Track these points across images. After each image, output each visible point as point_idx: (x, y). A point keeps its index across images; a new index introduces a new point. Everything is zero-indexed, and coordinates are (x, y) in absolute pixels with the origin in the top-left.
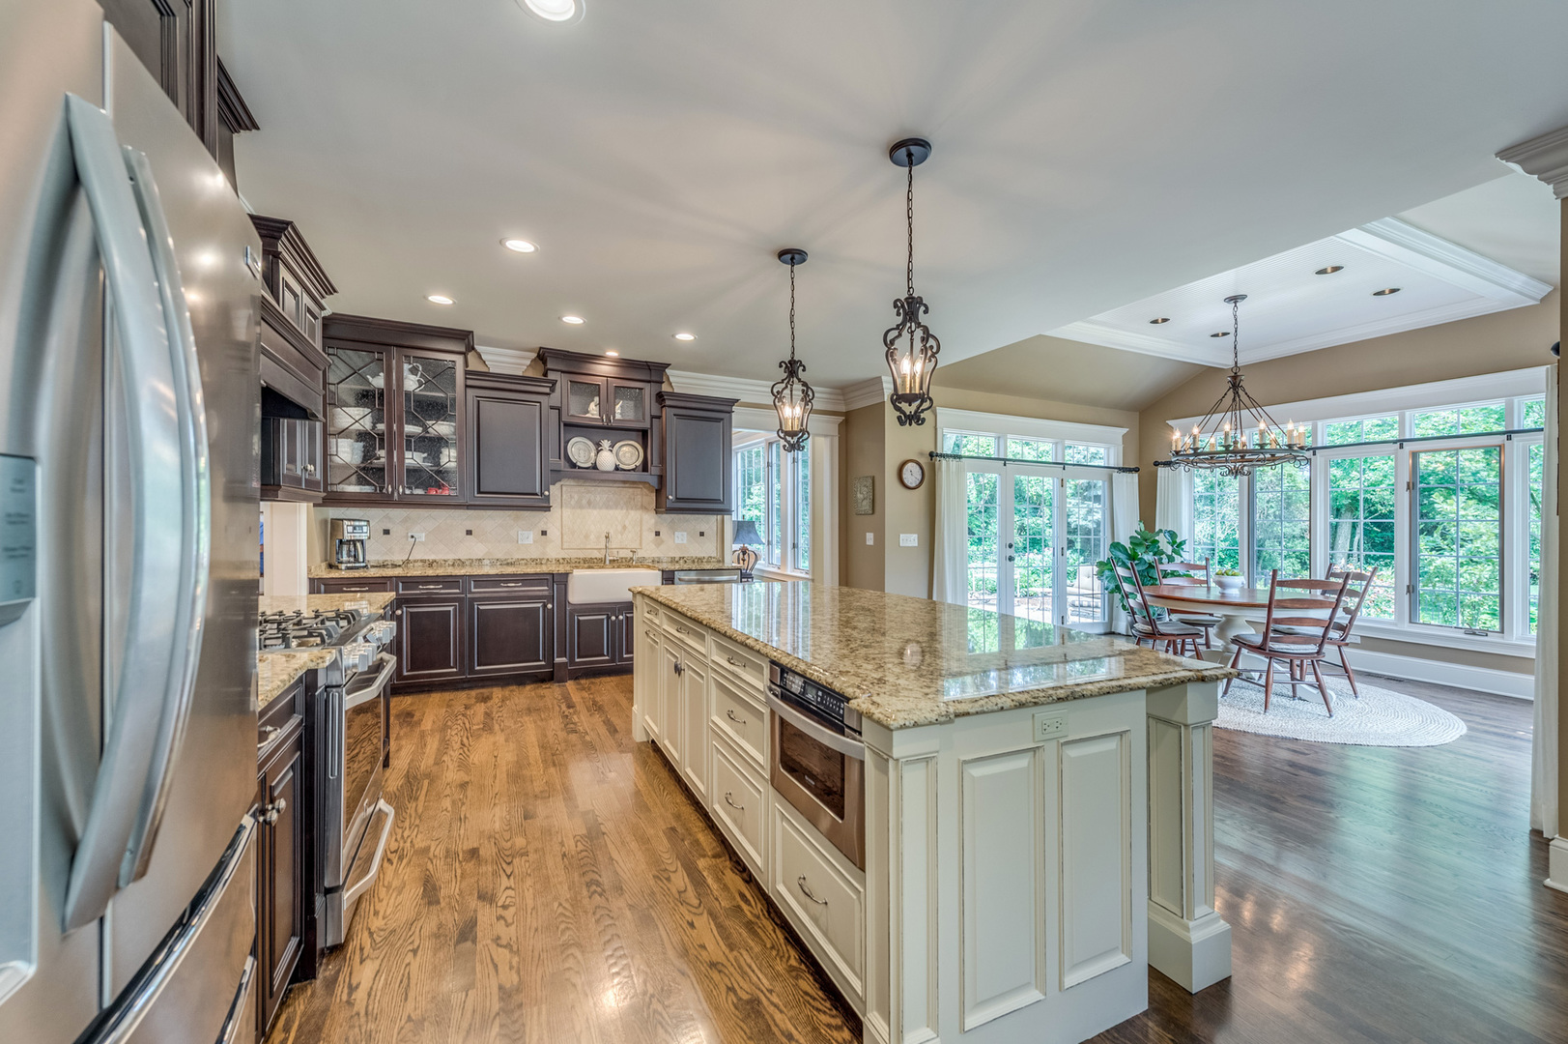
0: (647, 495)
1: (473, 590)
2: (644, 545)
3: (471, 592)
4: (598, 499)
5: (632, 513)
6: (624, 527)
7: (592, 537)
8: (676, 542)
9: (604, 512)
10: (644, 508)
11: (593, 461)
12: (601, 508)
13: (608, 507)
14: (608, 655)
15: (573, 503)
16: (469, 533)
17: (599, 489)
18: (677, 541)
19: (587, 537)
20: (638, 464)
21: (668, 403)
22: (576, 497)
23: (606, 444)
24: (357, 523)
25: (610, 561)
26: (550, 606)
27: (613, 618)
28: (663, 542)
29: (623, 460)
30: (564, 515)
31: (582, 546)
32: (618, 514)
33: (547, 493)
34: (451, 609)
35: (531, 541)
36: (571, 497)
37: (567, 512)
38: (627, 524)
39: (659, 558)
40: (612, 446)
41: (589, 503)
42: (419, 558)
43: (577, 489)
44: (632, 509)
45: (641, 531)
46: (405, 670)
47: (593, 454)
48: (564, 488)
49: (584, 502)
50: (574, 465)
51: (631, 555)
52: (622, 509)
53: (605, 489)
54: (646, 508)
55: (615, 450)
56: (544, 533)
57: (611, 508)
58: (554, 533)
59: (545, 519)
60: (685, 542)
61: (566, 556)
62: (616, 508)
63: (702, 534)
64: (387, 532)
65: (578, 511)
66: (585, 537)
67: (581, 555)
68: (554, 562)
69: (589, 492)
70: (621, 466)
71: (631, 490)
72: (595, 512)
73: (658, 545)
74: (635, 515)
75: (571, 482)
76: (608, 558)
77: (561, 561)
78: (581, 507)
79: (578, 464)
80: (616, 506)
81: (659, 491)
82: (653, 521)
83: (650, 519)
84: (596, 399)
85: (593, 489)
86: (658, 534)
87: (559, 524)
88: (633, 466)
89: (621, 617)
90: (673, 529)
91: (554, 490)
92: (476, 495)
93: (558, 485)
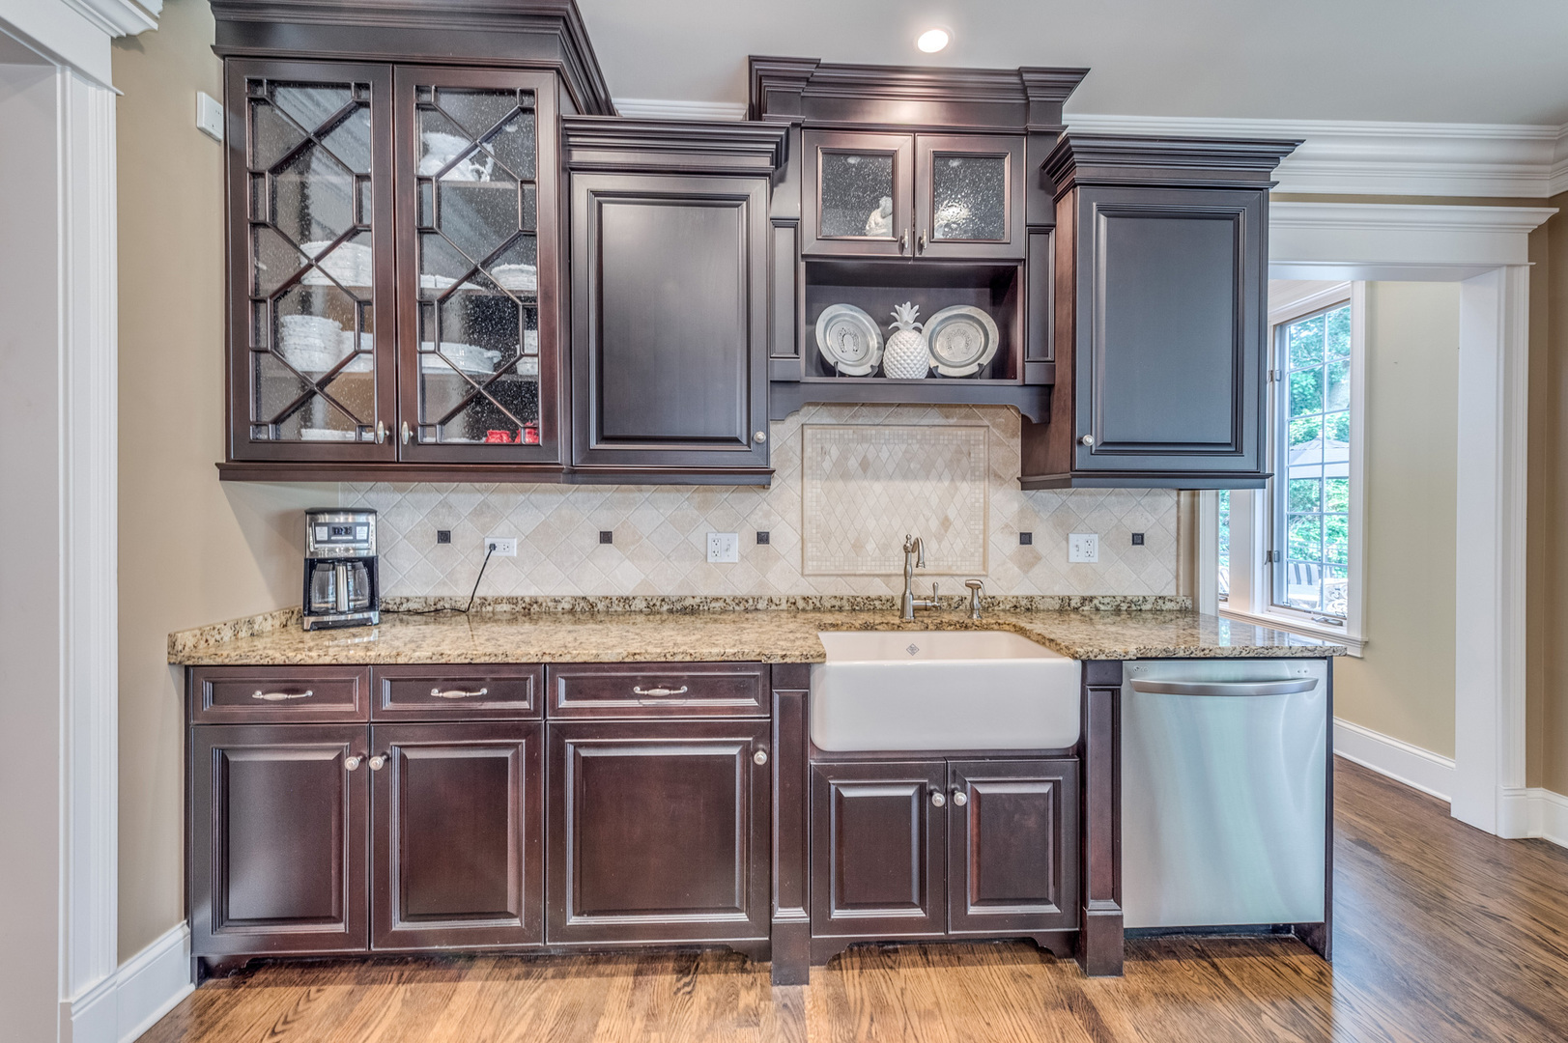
0: (1000, 444)
1: (563, 704)
2: (991, 569)
3: (556, 711)
4: (884, 455)
5: (965, 487)
6: (946, 523)
7: (870, 546)
8: (1073, 558)
9: (899, 485)
10: (993, 475)
11: (874, 362)
12: (891, 477)
13: (907, 475)
14: (922, 904)
15: (827, 465)
16: (606, 537)
17: (887, 431)
18: (1075, 557)
19: (858, 546)
20: (986, 360)
21: (1081, 173)
22: (834, 452)
23: (907, 312)
24: (340, 519)
25: (916, 609)
26: (761, 758)
27: (939, 799)
28: (1038, 558)
29: (944, 353)
30: (808, 495)
31: (847, 569)
32: (929, 491)
33: (761, 436)
34: (508, 754)
35: (734, 556)
36: (824, 452)
37: (814, 489)
38: (952, 514)
39: (1031, 599)
40: (922, 319)
41: (865, 465)
42: (506, 592)
43: (835, 433)
44: (964, 478)
45: (985, 531)
46: (396, 915)
47: (874, 341)
48: (808, 432)
49: (853, 463)
50: (828, 369)
51: (967, 592)
52: (940, 478)
53: (901, 430)
54: (998, 476)
55: (927, 329)
56: (763, 538)
57: (915, 478)
58: (785, 537)
59: (765, 506)
60: (1095, 559)
61: (811, 592)
62: (927, 477)
63: (1138, 539)
64: (444, 537)
65: (840, 484)
66: (854, 546)
67: (845, 589)
68: (784, 606)
69: (864, 439)
70: (942, 370)
71: (962, 432)
72: (878, 487)
73: (1027, 566)
74: (971, 492)
75: (823, 416)
76: (912, 603)
77: (801, 604)
78: (846, 476)
79: (841, 368)
80: (927, 471)
81: (1033, 432)
82: (1015, 506)
83: (1008, 503)
84: (886, 202)
85: (873, 431)
86: (1026, 538)
87: (794, 516)
88: (974, 369)
89: (961, 798)
90: (1065, 527)
91: (783, 437)
92: (593, 445)
93: (793, 423)
